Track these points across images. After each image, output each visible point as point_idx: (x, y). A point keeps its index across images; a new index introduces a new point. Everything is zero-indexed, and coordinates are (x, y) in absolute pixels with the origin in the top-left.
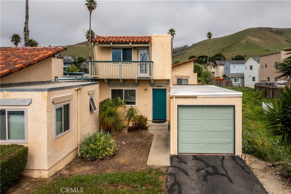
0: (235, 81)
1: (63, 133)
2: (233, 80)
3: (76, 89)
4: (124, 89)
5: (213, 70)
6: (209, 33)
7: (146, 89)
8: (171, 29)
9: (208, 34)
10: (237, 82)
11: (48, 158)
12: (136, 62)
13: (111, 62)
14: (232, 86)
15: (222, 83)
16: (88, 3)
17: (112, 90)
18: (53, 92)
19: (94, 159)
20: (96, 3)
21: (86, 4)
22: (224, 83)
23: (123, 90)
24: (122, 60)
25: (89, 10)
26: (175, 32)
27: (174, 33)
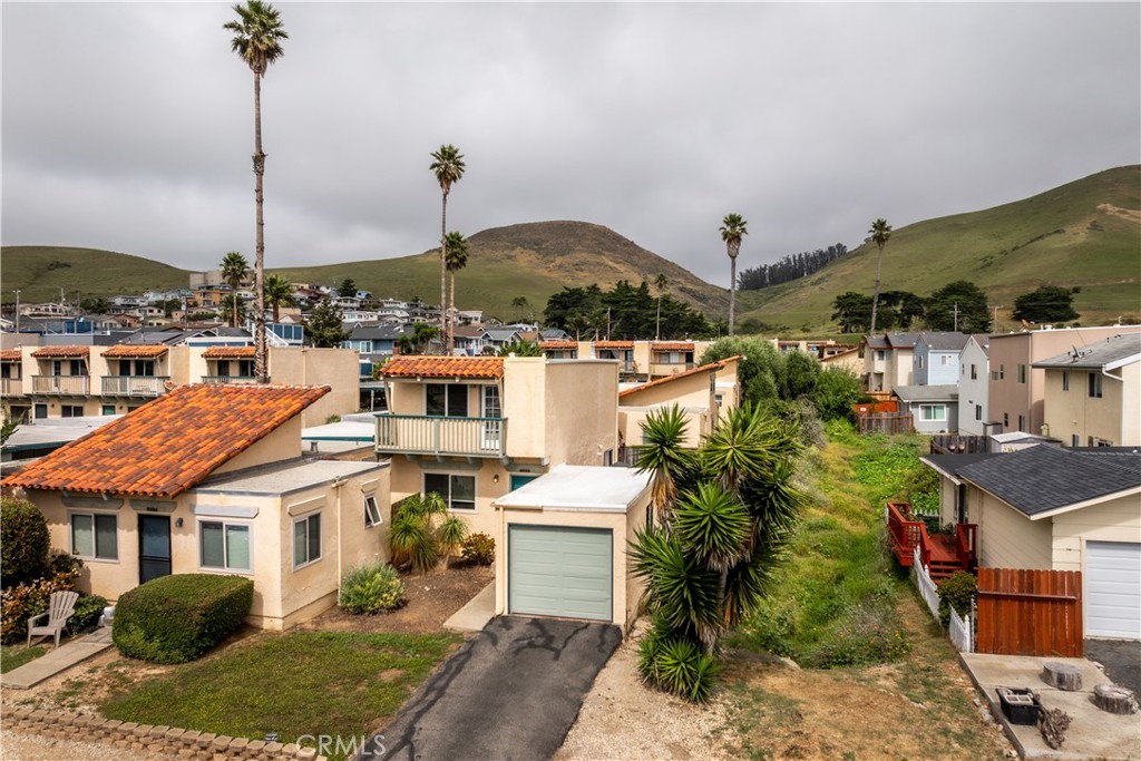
0: (928, 416)
1: (307, 563)
2: (919, 413)
3: (334, 485)
4: (451, 473)
5: (880, 365)
6: (879, 221)
7: (497, 477)
8: (731, 216)
9: (875, 226)
10: (932, 420)
11: (283, 600)
12: (478, 420)
13: (423, 418)
14: (914, 431)
15: (879, 421)
16: (438, 161)
17: (427, 476)
18: (290, 497)
19: (360, 611)
20: (462, 160)
21: (433, 166)
22: (883, 422)
23: (447, 476)
24: (446, 415)
25: (442, 186)
26: (744, 226)
27: (743, 230)
